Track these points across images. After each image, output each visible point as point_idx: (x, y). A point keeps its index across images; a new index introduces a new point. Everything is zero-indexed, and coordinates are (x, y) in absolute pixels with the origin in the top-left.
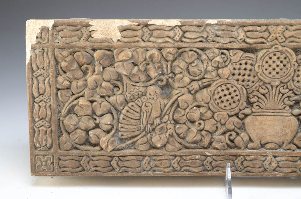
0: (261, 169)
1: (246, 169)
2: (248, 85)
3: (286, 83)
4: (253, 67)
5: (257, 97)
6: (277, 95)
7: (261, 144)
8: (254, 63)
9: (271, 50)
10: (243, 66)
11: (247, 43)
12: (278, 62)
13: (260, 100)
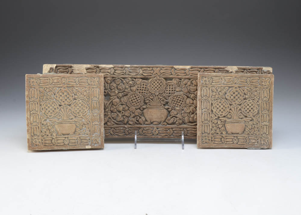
0: (151, 134)
1: (144, 134)
2: (144, 95)
3: (162, 94)
4: (146, 87)
5: (149, 100)
6: (157, 99)
7: (151, 122)
8: (147, 85)
9: (154, 79)
10: (142, 86)
11: (144, 75)
12: (158, 84)
13: (150, 102)
